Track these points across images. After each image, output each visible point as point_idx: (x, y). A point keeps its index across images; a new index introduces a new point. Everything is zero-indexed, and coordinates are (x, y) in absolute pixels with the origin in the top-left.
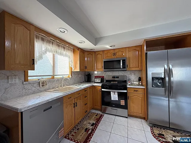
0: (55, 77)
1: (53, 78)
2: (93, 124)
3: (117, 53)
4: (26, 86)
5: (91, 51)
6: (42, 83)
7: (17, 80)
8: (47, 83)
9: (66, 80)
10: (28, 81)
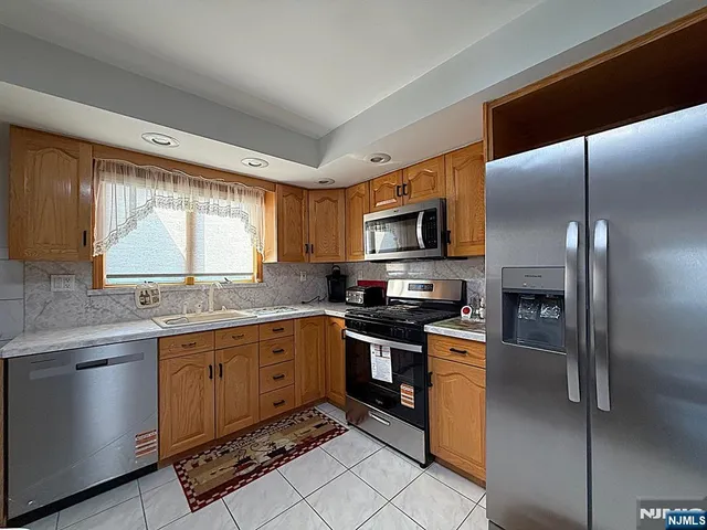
0: (197, 279)
1: (190, 282)
2: (282, 450)
3: (412, 184)
4: (97, 302)
5: (322, 186)
6: (142, 295)
7: (73, 286)
8: (160, 296)
9: (237, 288)
10: (101, 288)
